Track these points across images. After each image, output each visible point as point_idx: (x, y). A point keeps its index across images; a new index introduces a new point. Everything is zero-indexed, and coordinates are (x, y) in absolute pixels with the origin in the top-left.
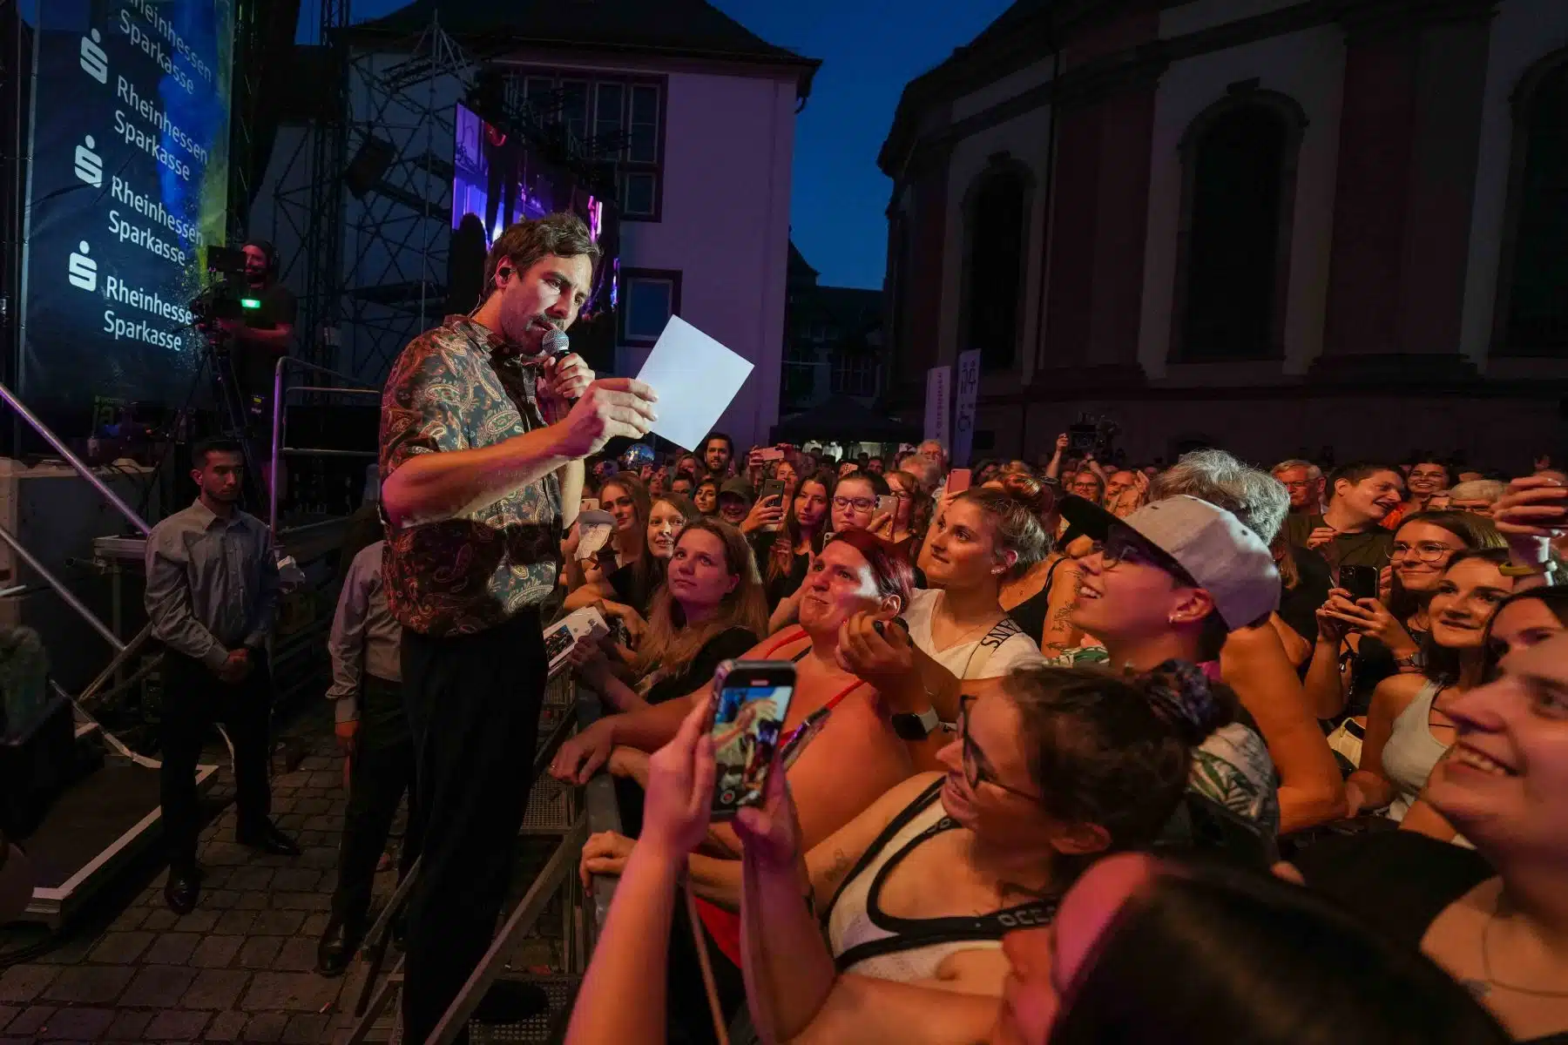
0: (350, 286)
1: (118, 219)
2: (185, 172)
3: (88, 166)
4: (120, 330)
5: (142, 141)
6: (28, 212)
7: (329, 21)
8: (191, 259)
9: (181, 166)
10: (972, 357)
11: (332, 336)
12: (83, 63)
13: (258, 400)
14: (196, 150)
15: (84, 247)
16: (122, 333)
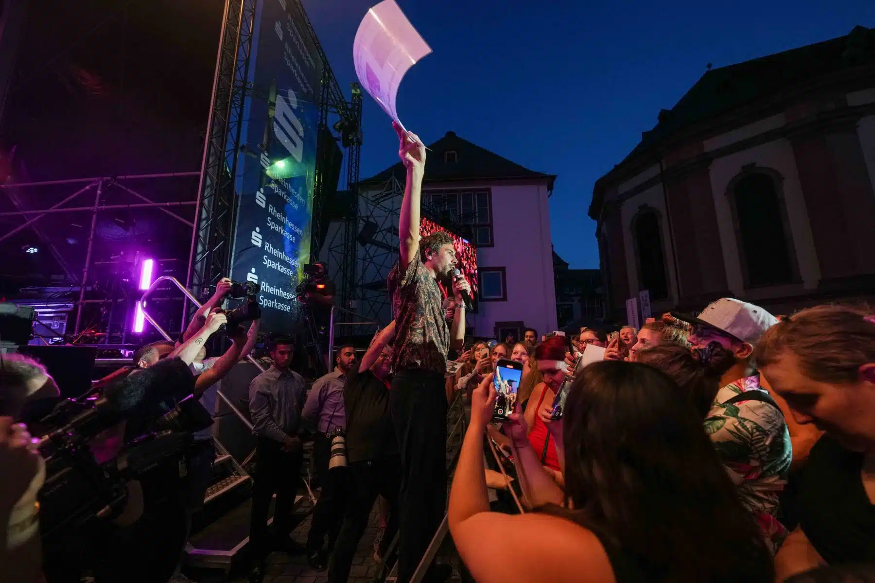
0: (360, 283)
1: (267, 259)
2: (293, 239)
3: (256, 239)
4: (266, 304)
5: (277, 228)
6: (233, 257)
7: (351, 180)
8: (295, 273)
9: (292, 237)
10: (646, 293)
11: (353, 304)
12: (257, 201)
13: (323, 328)
14: (298, 231)
15: (253, 270)
16: (266, 305)
